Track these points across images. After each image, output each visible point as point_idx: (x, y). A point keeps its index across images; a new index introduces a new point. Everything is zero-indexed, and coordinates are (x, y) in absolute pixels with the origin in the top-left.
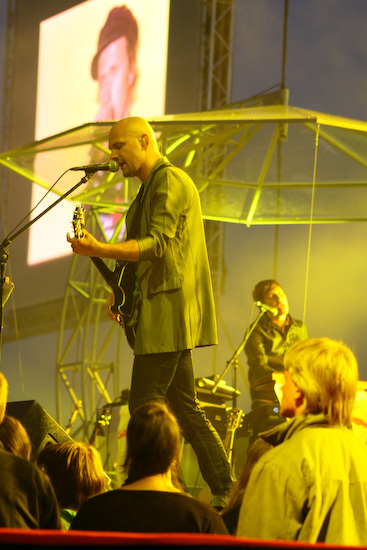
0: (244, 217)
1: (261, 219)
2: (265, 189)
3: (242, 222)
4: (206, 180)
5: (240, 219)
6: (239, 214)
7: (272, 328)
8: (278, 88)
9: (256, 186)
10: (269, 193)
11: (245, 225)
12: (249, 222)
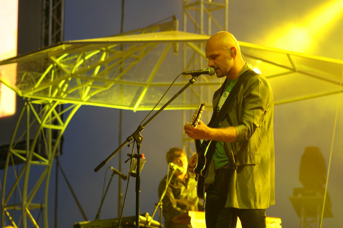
0: (132, 105)
1: (143, 106)
2: (151, 86)
3: (131, 109)
4: (113, 81)
5: (129, 107)
6: (129, 104)
7: (177, 181)
8: (170, 20)
9: (146, 85)
10: (153, 89)
11: (132, 111)
12: (135, 109)
